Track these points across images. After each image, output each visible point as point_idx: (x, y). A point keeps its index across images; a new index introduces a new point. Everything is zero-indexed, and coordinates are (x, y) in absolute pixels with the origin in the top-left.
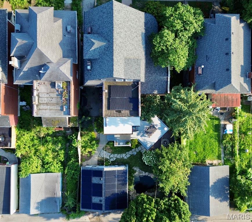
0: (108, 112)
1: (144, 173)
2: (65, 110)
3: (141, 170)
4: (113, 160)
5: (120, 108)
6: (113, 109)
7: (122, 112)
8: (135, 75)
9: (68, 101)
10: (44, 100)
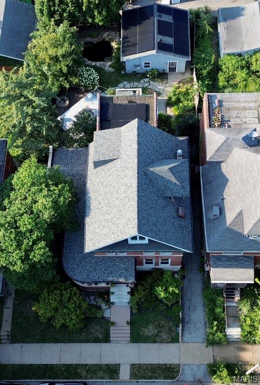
0: (149, 102)
1: (98, 65)
2: (216, 101)
4: (144, 79)
5: (130, 106)
6: (140, 105)
7: (127, 102)
8: (104, 135)
9: (211, 114)
10: (250, 114)
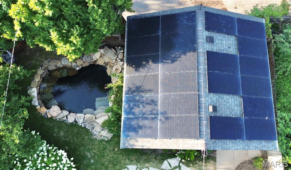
1: (80, 122)
3: (87, 130)
4: (169, 160)
